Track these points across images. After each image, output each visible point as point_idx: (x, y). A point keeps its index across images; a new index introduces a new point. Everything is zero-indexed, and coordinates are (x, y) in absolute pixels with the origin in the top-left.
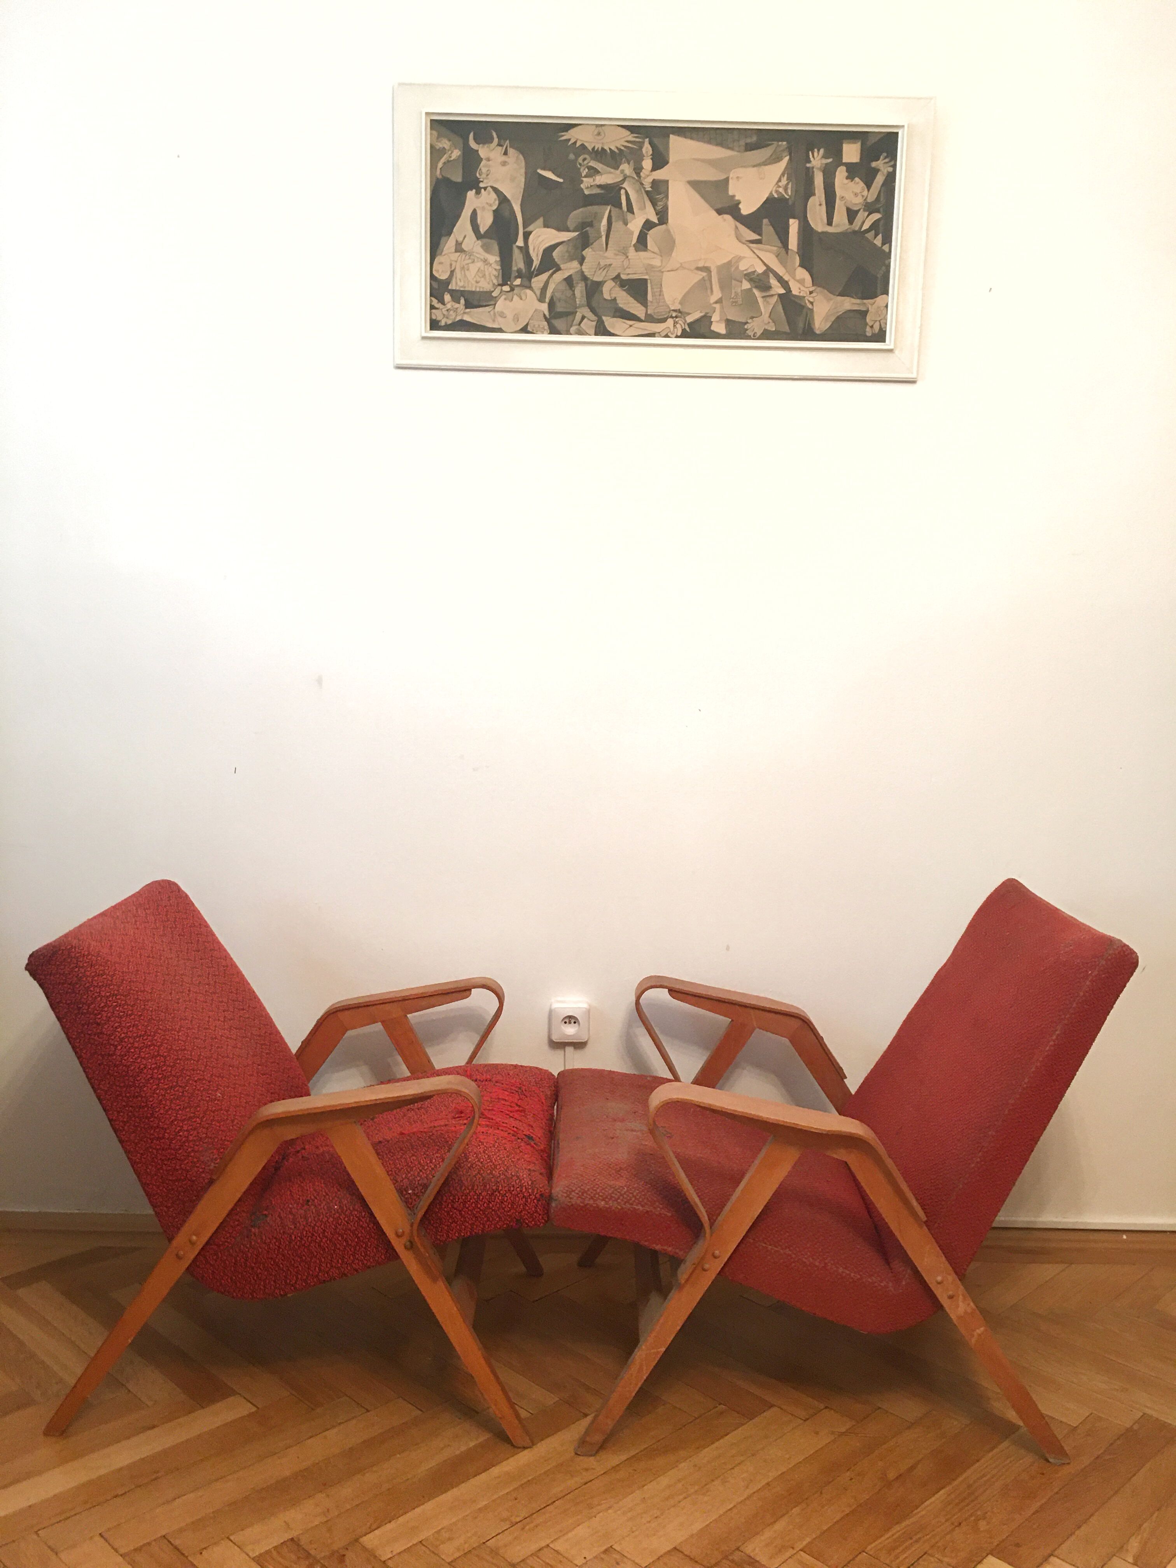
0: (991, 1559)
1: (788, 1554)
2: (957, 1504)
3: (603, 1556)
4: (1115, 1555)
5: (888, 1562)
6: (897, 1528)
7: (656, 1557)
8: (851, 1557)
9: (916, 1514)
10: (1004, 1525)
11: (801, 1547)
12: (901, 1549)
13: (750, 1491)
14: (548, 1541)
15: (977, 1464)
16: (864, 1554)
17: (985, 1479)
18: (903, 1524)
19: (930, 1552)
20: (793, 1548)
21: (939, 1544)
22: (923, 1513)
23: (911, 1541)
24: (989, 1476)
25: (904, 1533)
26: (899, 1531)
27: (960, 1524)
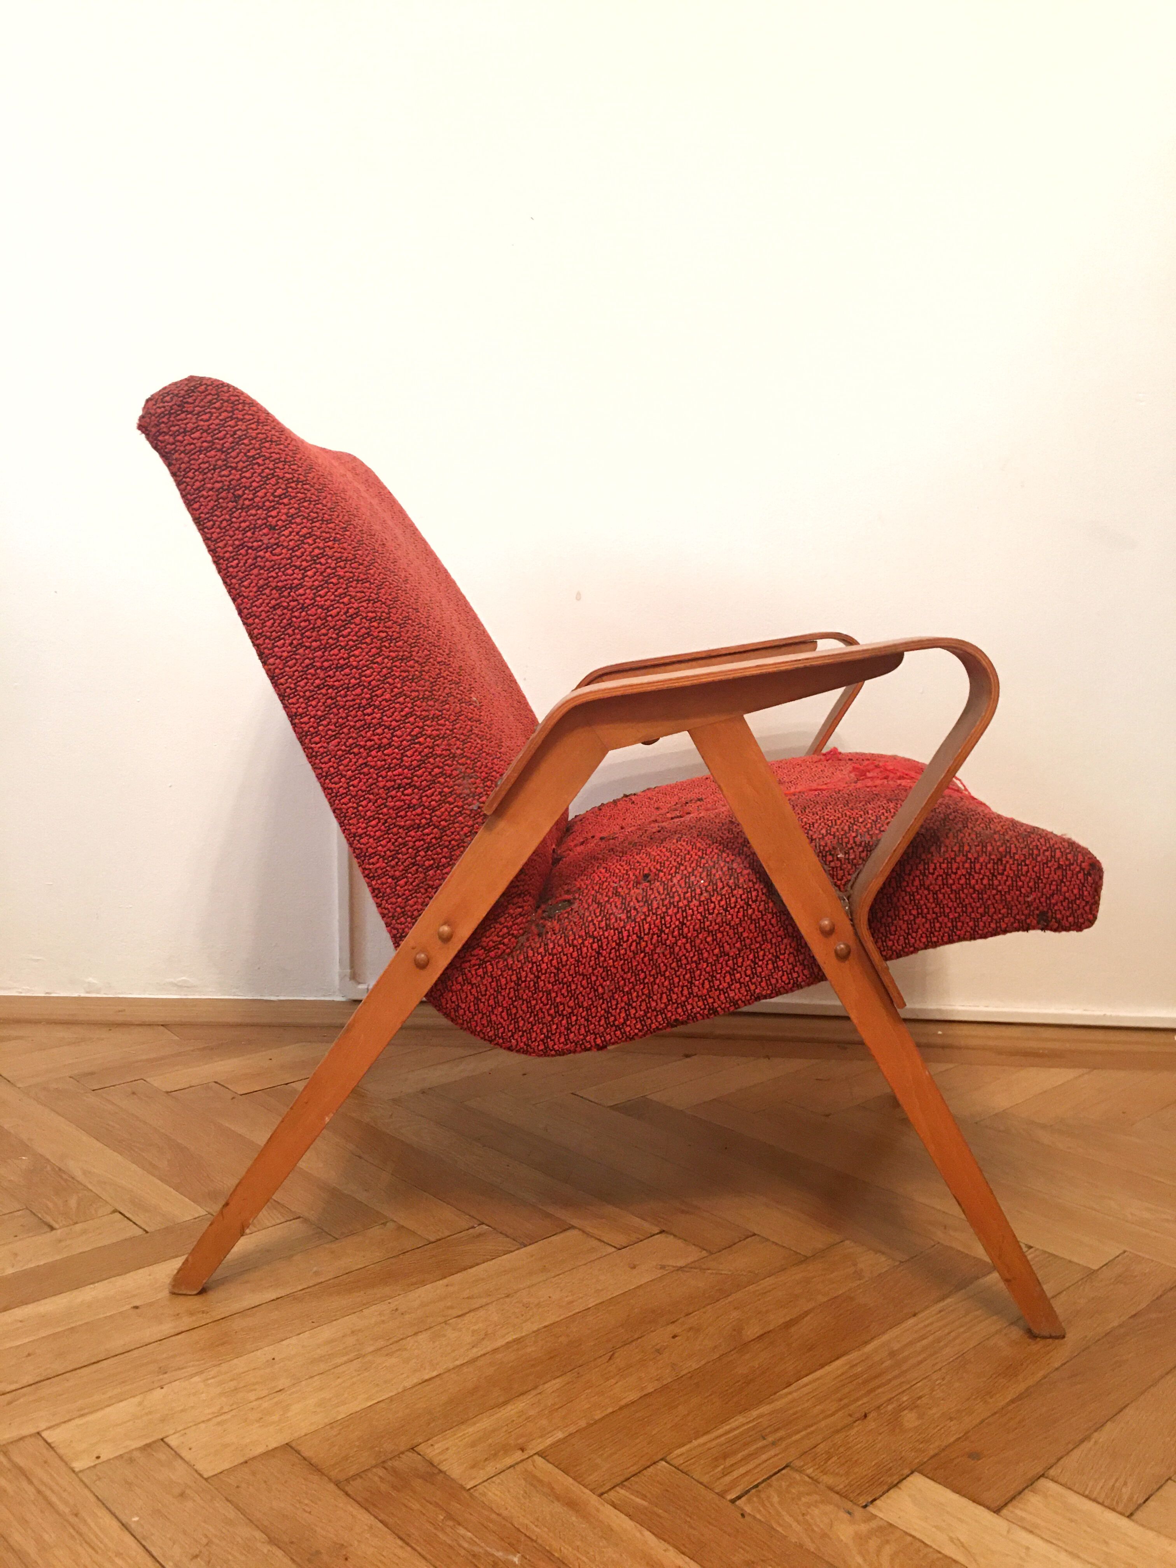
0: (918, 1481)
1: (509, 1461)
2: (865, 1382)
3: (136, 1454)
4: (1170, 1479)
5: (705, 1479)
6: (740, 1419)
7: (242, 1460)
8: (634, 1469)
9: (782, 1397)
10: (951, 1419)
11: (540, 1448)
12: (739, 1456)
13: (476, 1352)
14: (43, 1425)
15: (912, 1321)
16: (664, 1463)
17: (925, 1342)
18: (755, 1413)
19: (798, 1463)
20: (523, 1450)
21: (818, 1449)
22: (795, 1395)
23: (765, 1442)
24: (931, 1338)
25: (754, 1428)
26: (744, 1425)
27: (865, 1416)
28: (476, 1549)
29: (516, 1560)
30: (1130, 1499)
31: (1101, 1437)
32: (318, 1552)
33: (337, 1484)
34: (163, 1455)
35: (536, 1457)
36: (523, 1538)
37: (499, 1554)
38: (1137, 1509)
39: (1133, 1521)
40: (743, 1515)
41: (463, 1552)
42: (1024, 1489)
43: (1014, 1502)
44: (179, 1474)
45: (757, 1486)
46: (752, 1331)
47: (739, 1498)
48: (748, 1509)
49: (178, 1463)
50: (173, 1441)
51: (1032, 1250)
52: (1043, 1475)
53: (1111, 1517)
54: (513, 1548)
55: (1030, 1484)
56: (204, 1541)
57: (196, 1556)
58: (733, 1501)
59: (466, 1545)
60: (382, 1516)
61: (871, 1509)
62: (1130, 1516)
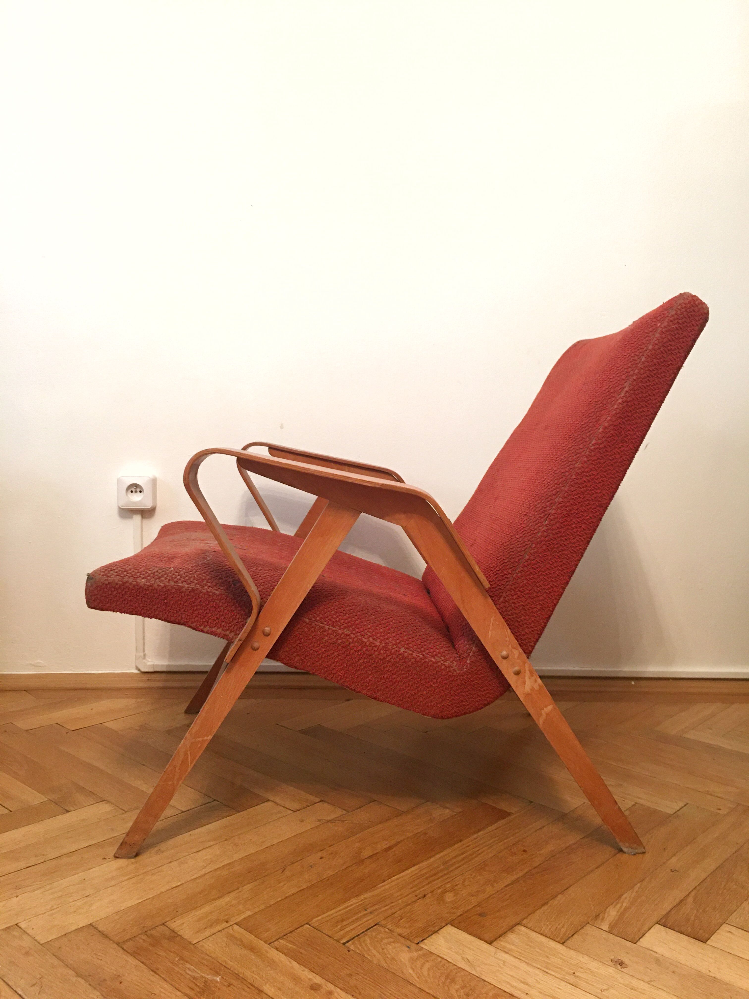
0: (450, 929)
1: (219, 928)
2: (427, 878)
4: (588, 923)
5: (330, 933)
6: (354, 901)
7: (63, 934)
8: (291, 929)
9: (381, 887)
10: (472, 896)
11: (238, 920)
12: (351, 920)
15: (460, 844)
16: (307, 926)
17: (463, 856)
18: (362, 897)
19: (383, 922)
20: (227, 922)
21: (396, 915)
22: (387, 887)
23: (366, 912)
24: (468, 853)
25: (361, 905)
26: (355, 903)
27: (425, 896)
28: (196, 975)
29: (218, 979)
30: (565, 934)
31: (555, 902)
32: (105, 980)
33: (118, 944)
34: (16, 933)
35: (235, 926)
36: (223, 968)
37: (209, 977)
38: (567, 940)
39: (564, 945)
40: (349, 951)
41: (188, 977)
42: (507, 931)
43: (501, 938)
44: (26, 942)
45: (358, 935)
46: (366, 853)
47: (348, 942)
48: (352, 947)
49: (25, 937)
50: (23, 925)
51: (532, 804)
52: (518, 924)
53: (553, 944)
54: (217, 973)
55: (511, 929)
56: (39, 976)
57: (34, 985)
58: (344, 944)
59: (190, 973)
60: (144, 960)
61: (422, 945)
62: (563, 943)
